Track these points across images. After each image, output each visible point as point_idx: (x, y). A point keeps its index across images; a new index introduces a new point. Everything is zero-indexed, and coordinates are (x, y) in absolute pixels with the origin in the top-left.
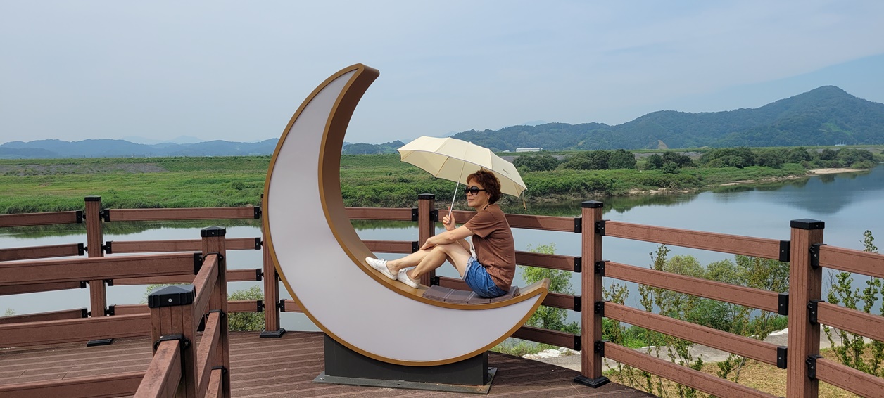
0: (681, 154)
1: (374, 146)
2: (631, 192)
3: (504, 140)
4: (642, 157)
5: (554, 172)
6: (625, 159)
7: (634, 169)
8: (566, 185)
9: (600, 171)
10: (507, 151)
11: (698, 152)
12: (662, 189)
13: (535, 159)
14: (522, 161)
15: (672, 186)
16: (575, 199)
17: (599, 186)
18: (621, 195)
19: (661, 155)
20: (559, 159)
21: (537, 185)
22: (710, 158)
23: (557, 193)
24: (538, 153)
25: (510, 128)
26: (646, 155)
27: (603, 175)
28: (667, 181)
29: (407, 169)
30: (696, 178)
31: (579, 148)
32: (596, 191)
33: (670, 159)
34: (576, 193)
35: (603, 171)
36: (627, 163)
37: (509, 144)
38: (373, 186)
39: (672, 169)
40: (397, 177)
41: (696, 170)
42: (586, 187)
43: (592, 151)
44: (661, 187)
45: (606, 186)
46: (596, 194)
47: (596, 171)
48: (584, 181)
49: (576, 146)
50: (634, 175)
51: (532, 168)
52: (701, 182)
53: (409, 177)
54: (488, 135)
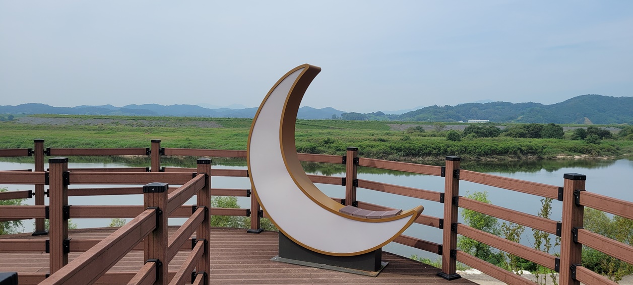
0: (603, 129)
1: (362, 115)
2: (558, 157)
3: (459, 113)
4: (569, 129)
5: (497, 138)
6: (555, 131)
7: (562, 139)
8: (505, 149)
9: (534, 139)
10: (461, 122)
11: (617, 127)
12: (585, 155)
13: (482, 128)
14: (471, 129)
15: (594, 154)
16: (512, 160)
17: (532, 151)
18: (550, 159)
19: (586, 129)
20: (502, 129)
21: (482, 148)
22: (627, 133)
23: (498, 154)
24: (485, 124)
25: (464, 105)
26: (573, 129)
27: (536, 142)
28: (589, 149)
29: (385, 132)
30: (614, 148)
31: (518, 121)
32: (529, 154)
33: (593, 132)
34: (513, 156)
35: (536, 140)
36: (557, 134)
37: (463, 117)
38: (359, 143)
39: (595, 140)
40: (377, 138)
41: (615, 142)
42: (521, 151)
43: (528, 124)
44: (584, 154)
45: (538, 151)
46: (529, 157)
47: (531, 139)
48: (519, 146)
49: (516, 120)
50: (561, 143)
51: (479, 135)
52: (618, 151)
53: (386, 137)
54: (447, 110)
